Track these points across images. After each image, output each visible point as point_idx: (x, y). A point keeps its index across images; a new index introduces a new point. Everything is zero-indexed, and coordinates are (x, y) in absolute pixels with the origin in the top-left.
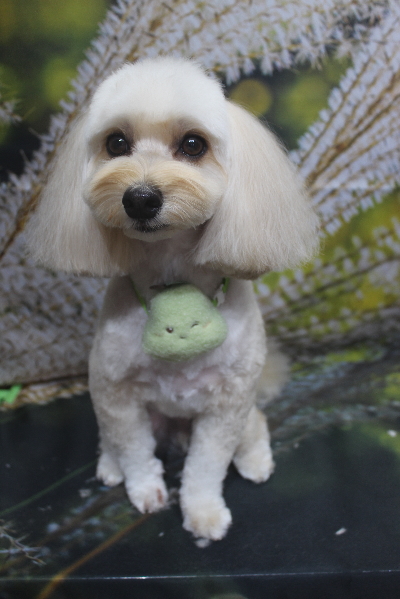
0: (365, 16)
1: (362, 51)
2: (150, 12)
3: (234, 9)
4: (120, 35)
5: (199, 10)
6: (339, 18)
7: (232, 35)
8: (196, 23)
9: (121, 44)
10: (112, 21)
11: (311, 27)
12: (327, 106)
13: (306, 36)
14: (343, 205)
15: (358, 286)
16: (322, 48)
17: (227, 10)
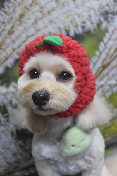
0: (112, 11)
1: (112, 25)
2: (19, 11)
3: (57, 9)
4: (6, 21)
5: (40, 10)
6: (102, 12)
7: (56, 20)
8: (40, 15)
9: (6, 25)
10: (2, 15)
11: (90, 16)
12: (98, 49)
13: (88, 19)
16: (95, 25)
17: (53, 9)
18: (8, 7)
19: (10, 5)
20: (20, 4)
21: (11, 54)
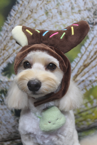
0: (92, 22)
1: (92, 33)
3: (47, 21)
4: (8, 30)
5: (35, 21)
9: (9, 33)
10: (6, 26)
12: (80, 52)
14: (87, 85)
15: (93, 112)
17: (44, 21)
18: (10, 20)
19: (12, 18)
20: (19, 18)
21: (12, 54)
